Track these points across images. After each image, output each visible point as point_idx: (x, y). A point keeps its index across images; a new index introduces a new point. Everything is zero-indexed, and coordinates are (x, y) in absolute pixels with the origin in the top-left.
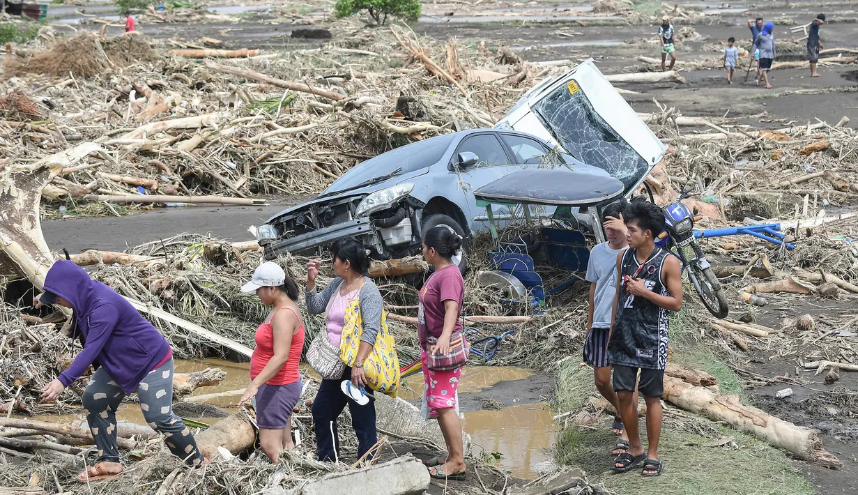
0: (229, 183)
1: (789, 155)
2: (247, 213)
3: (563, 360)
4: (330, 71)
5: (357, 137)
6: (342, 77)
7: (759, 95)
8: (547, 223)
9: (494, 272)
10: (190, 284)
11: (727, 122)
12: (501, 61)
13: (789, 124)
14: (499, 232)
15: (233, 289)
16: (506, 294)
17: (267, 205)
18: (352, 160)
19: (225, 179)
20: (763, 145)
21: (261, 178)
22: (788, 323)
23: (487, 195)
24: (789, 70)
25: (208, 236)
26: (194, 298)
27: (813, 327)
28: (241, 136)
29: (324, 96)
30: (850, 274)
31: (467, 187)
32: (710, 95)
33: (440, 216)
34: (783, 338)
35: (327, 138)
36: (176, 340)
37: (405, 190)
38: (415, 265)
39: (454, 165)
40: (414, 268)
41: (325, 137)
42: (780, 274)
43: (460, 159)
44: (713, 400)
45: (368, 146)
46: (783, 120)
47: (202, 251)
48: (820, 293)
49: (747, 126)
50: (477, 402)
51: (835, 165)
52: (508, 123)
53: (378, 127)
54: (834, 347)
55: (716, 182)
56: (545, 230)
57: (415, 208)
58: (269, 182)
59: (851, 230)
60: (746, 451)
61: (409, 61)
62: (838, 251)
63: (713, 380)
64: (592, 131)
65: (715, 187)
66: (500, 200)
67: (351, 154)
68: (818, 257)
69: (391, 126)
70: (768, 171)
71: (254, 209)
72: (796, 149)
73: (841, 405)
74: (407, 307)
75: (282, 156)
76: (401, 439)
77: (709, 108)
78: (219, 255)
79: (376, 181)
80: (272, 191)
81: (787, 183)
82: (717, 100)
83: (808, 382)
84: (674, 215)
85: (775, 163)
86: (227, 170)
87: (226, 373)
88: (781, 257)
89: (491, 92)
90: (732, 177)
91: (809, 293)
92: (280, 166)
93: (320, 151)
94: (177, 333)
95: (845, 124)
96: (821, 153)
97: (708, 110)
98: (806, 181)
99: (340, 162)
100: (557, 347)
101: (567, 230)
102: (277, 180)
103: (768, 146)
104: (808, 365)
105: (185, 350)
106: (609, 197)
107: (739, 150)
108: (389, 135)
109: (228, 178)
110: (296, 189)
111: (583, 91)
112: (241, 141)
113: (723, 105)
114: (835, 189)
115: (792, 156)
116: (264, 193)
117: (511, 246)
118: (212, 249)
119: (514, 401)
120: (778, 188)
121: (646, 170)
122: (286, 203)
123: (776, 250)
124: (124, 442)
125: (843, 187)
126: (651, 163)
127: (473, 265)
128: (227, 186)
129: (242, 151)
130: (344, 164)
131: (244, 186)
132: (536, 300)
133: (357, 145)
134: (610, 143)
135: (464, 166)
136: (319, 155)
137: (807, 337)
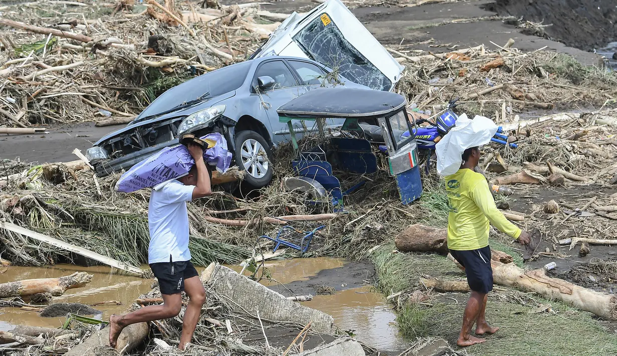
0: (11, 116)
1: (472, 72)
2: (31, 140)
3: (374, 249)
4: (54, 20)
5: (116, 72)
6: (69, 24)
7: (422, 25)
8: (336, 134)
9: (298, 178)
10: (36, 201)
11: (403, 48)
12: (203, 5)
13: (453, 48)
14: (299, 143)
15: (75, 203)
16: (310, 196)
17: (47, 133)
18: (113, 91)
19: (7, 113)
20: (451, 64)
21: (37, 110)
22: (536, 208)
23: (289, 112)
24: (435, 5)
25: (18, 161)
26: (40, 213)
27: (558, 211)
28: (17, 75)
29: (75, 39)
30: (569, 165)
31: (267, 106)
32: (383, 27)
33: (248, 132)
34: (537, 221)
35: (90, 74)
36: (28, 250)
37: (219, 111)
38: (233, 175)
39: (255, 88)
40: (231, 177)
41: (88, 73)
42: (513, 168)
43: (260, 82)
44: (523, 275)
45: (126, 79)
46: (447, 45)
47: (41, 172)
48: (550, 182)
49: (421, 51)
50: (311, 288)
51: (510, 79)
52: (274, 51)
53: (135, 62)
54: (579, 226)
55: (418, 97)
56: (334, 140)
57: (228, 126)
58: (45, 113)
59: (551, 130)
60: (562, 316)
61: (117, 9)
62: (555, 147)
63: (510, 258)
64: (344, 56)
65: (417, 101)
66: (299, 116)
67: (112, 87)
68: (538, 153)
69: (146, 61)
70: (457, 86)
71: (37, 138)
72: (478, 67)
73: (599, 274)
74: (226, 211)
75: (54, 90)
76: (274, 323)
77: (384, 37)
78: (56, 175)
79: (189, 105)
80: (48, 121)
81: (475, 95)
82: (389, 31)
83: (565, 256)
84: (446, 122)
85: (462, 80)
86: (7, 105)
87: (92, 276)
88: (506, 155)
89: (212, 30)
90: (430, 92)
91: (540, 183)
92: (53, 99)
93: (85, 85)
94: (28, 244)
95: (511, 45)
96: (498, 69)
97: (383, 39)
98: (489, 93)
99: (103, 94)
100: (366, 238)
101: (354, 139)
102: (52, 112)
103: (455, 65)
104: (562, 242)
105: (37, 259)
106: (395, 109)
107: (432, 70)
108: (144, 69)
109: (9, 111)
110: (68, 118)
111: (334, 23)
112: (17, 79)
113: (395, 35)
114: (514, 99)
115: (475, 73)
116: (41, 123)
117: (312, 155)
118: (51, 170)
119: (343, 285)
120: (468, 100)
121: (390, 87)
122: (62, 130)
123: (500, 149)
124: (34, 340)
125: (520, 96)
126: (393, 81)
127: (278, 172)
128: (9, 118)
129: (20, 88)
130: (106, 95)
131: (24, 118)
132: (336, 199)
133: (116, 79)
134: (359, 66)
135: (263, 88)
136: (85, 88)
137: (555, 218)
